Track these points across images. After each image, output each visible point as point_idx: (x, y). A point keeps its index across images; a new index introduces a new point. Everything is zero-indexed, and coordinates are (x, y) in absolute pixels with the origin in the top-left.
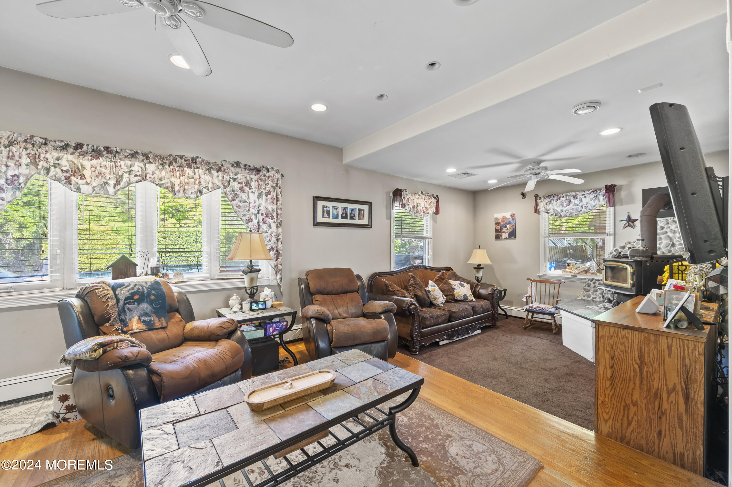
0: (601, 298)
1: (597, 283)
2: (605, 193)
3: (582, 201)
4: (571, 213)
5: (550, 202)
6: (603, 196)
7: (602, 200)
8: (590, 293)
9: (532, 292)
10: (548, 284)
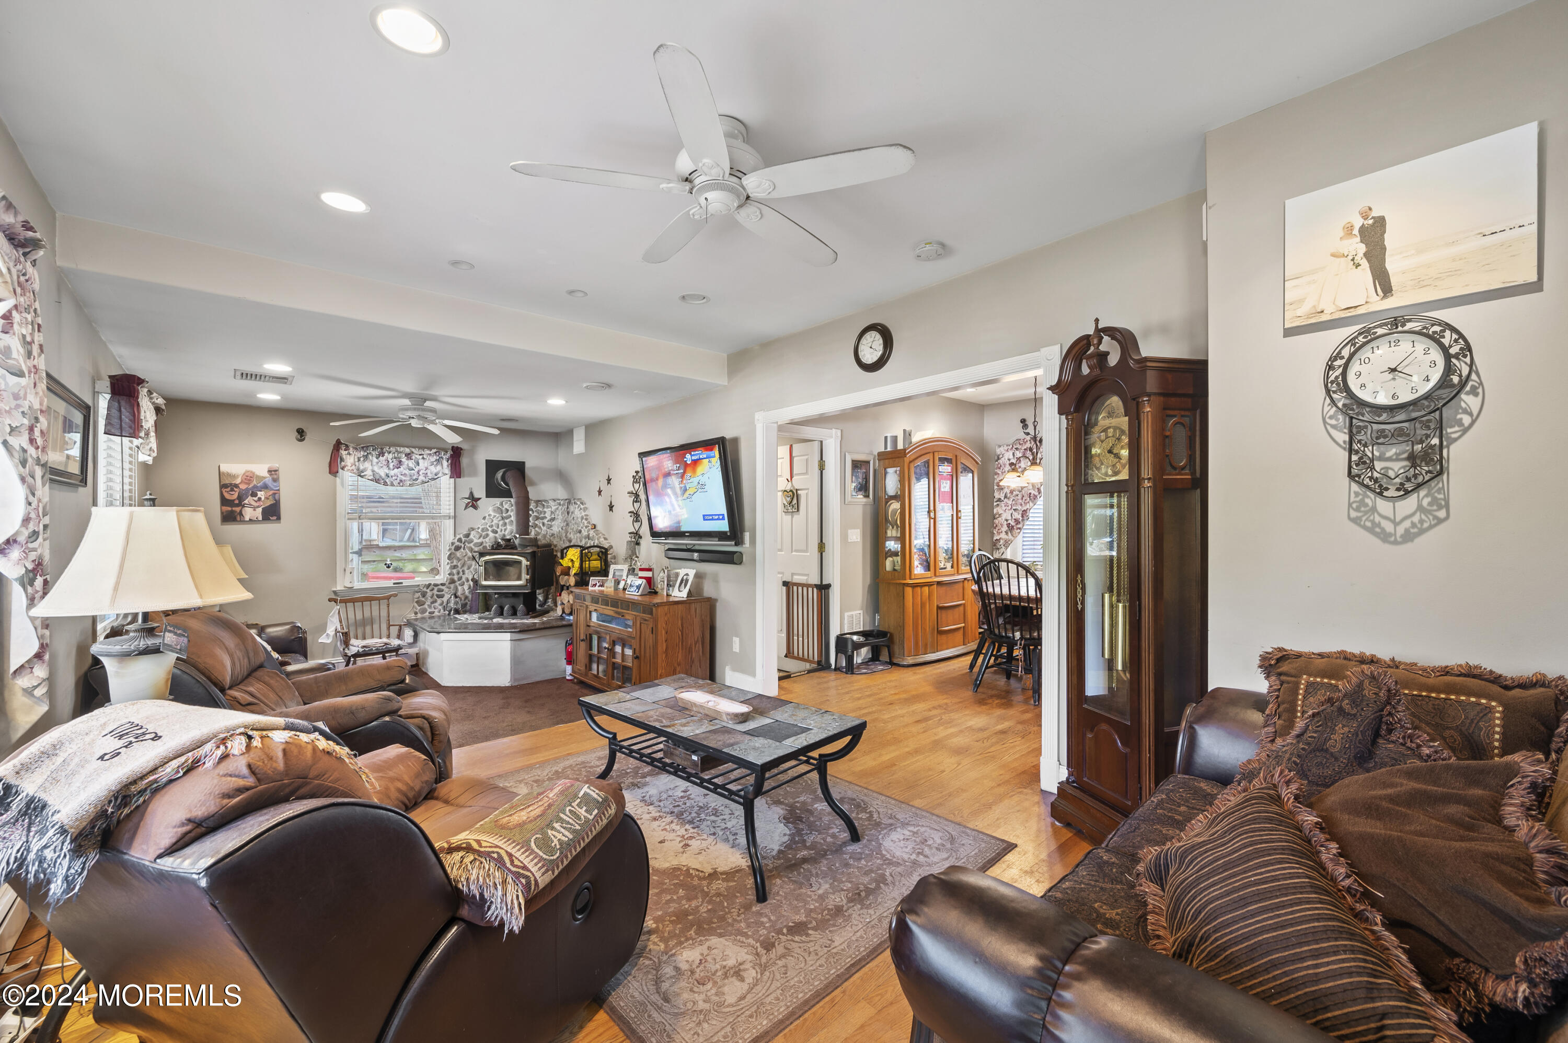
0: (442, 610)
1: (436, 589)
2: (451, 457)
3: (418, 464)
4: (401, 481)
5: (366, 456)
6: (448, 461)
7: (445, 466)
8: (426, 606)
9: (341, 622)
10: (367, 604)
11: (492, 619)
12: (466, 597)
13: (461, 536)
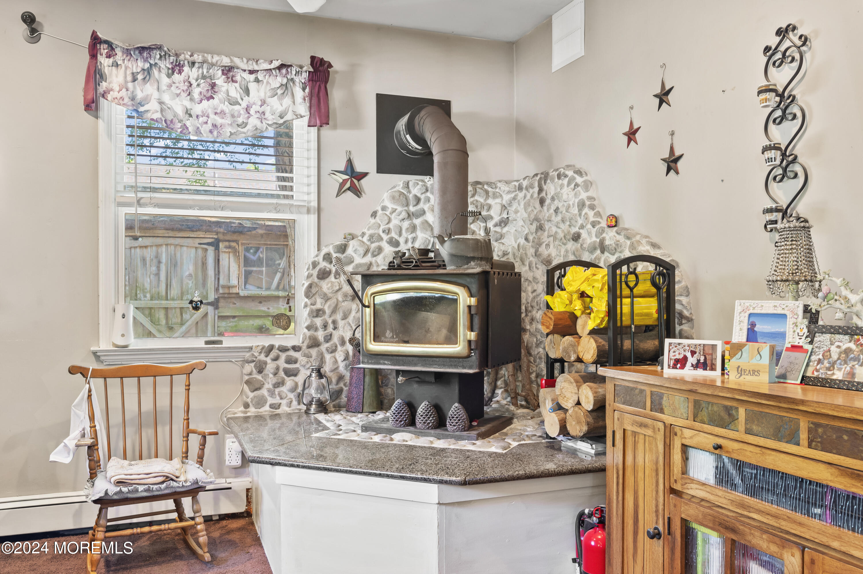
0: (295, 403)
1: (283, 356)
2: (309, 80)
3: (247, 91)
5: (148, 72)
6: (304, 89)
7: (300, 99)
8: (264, 392)
9: (92, 418)
10: (147, 381)
11: (390, 432)
12: (341, 378)
13: (330, 249)
